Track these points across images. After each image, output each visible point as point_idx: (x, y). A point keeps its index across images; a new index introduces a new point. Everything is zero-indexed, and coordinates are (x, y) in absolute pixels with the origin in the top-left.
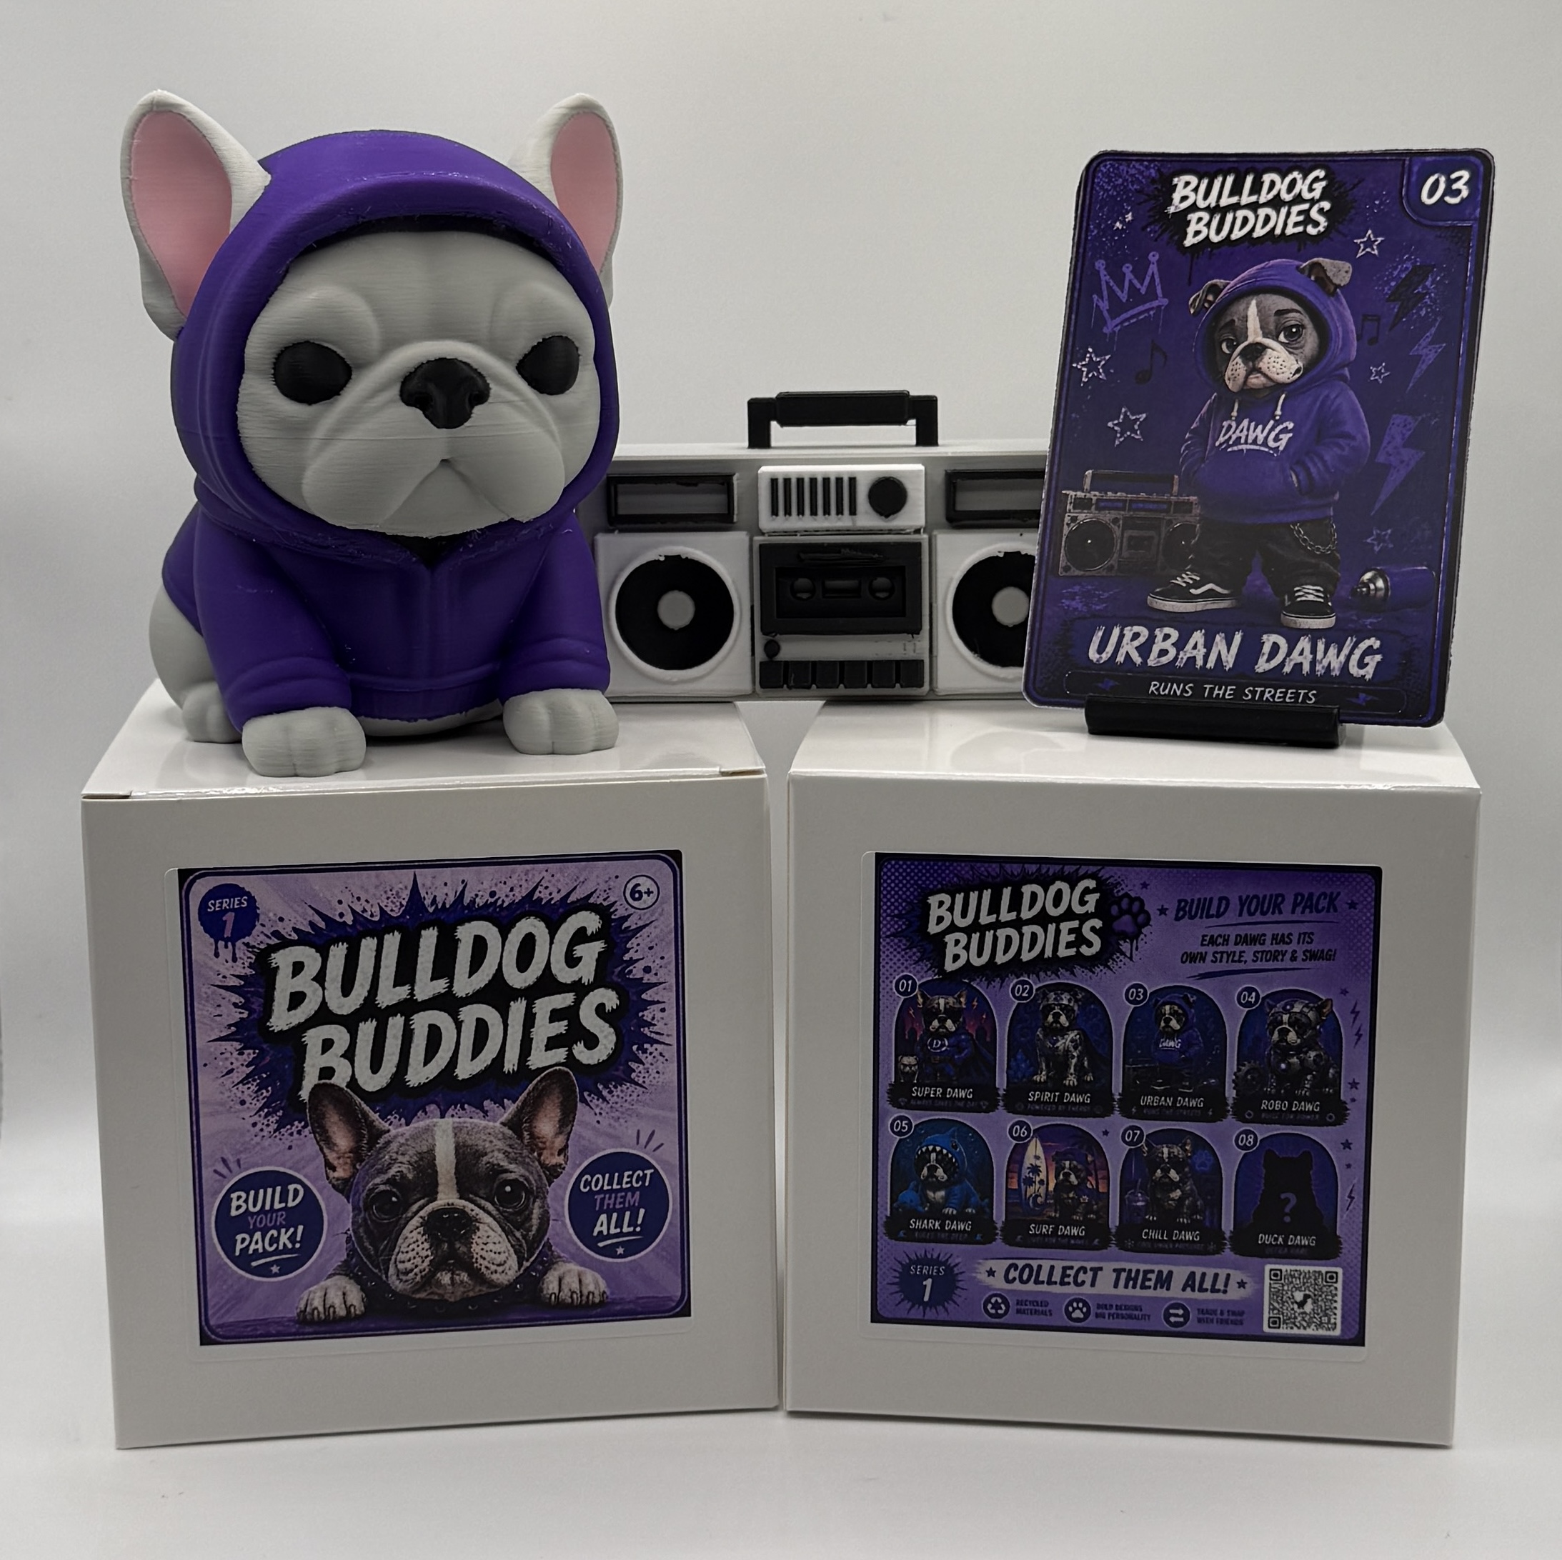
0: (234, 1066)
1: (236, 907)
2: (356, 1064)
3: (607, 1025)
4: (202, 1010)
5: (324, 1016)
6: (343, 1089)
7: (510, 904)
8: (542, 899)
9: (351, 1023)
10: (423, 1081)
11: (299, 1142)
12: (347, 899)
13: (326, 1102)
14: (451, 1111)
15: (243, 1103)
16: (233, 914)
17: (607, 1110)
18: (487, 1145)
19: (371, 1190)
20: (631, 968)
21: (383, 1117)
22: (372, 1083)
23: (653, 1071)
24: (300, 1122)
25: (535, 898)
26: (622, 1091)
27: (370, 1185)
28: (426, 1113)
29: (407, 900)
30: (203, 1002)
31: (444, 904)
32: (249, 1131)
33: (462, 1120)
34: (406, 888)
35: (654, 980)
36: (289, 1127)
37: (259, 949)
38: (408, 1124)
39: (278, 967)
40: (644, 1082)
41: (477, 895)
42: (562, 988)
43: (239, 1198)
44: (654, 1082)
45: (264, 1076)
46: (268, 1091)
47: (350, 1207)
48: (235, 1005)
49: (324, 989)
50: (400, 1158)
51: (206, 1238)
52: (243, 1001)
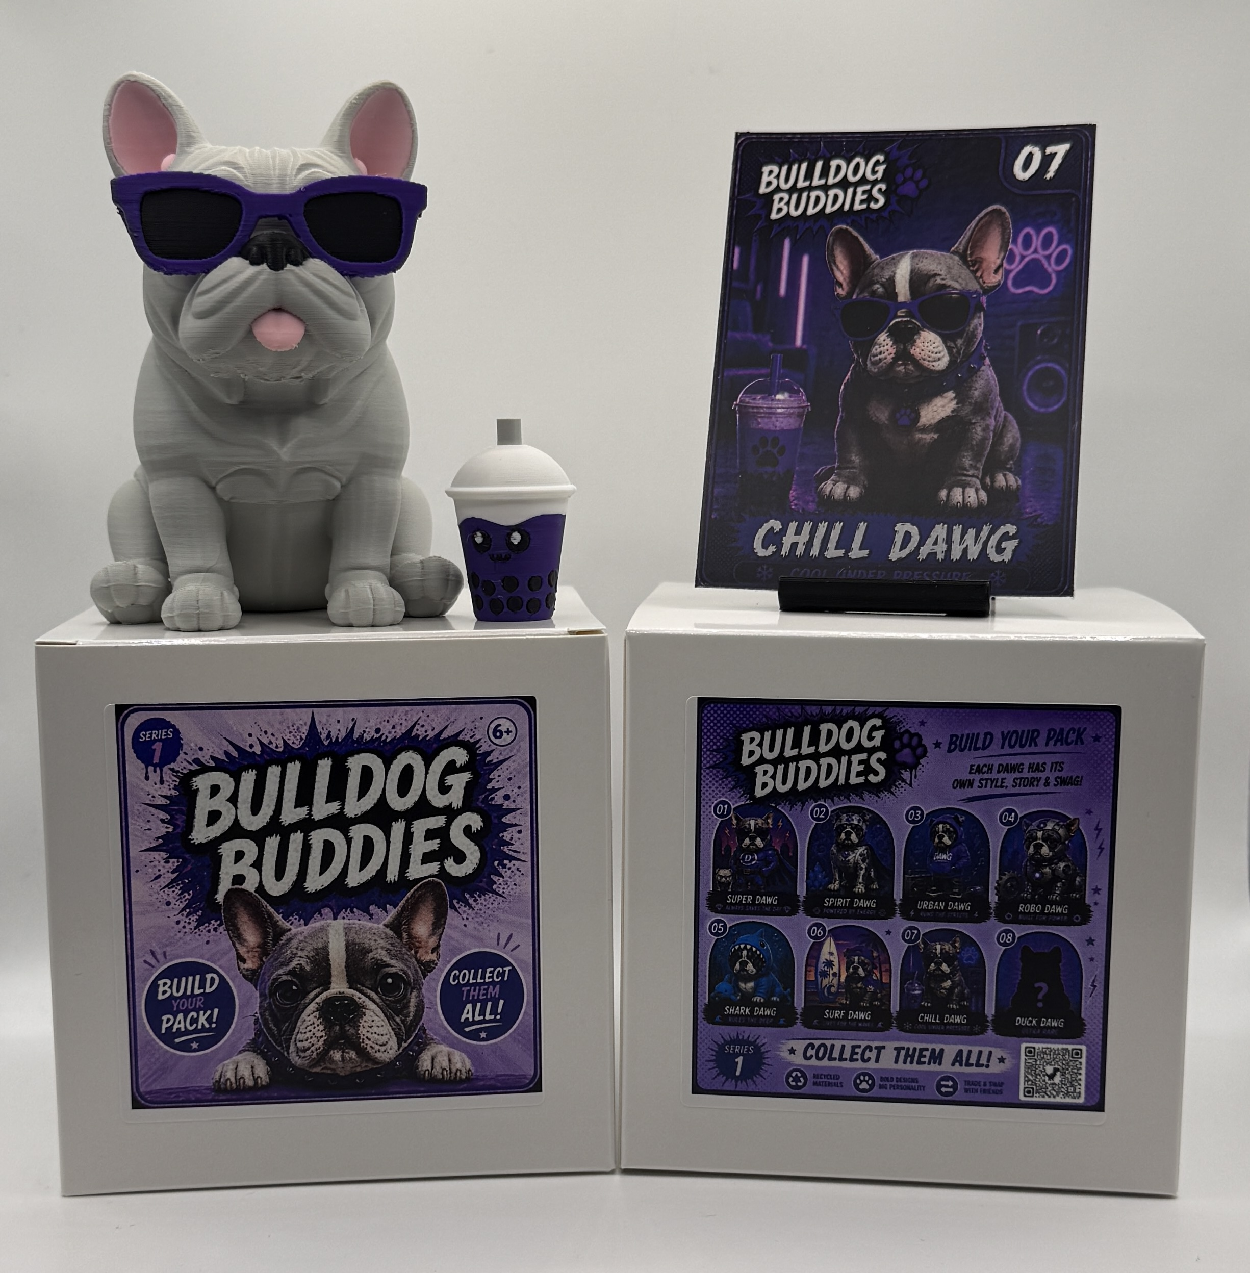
0: (161, 873)
1: (163, 737)
2: (263, 873)
3: (473, 844)
4: (135, 824)
5: (236, 831)
6: (252, 893)
7: (392, 740)
8: (419, 736)
9: (259, 837)
10: (319, 888)
11: (216, 938)
12: (256, 732)
13: (238, 905)
14: (342, 914)
15: (168, 904)
16: (161, 744)
17: (473, 916)
18: (373, 943)
19: (276, 980)
20: (493, 796)
21: (285, 918)
22: (276, 889)
23: (511, 884)
24: (216, 921)
25: (413, 734)
26: (485, 900)
27: (274, 976)
28: (321, 916)
29: (306, 734)
30: (136, 817)
31: (337, 738)
32: (173, 928)
33: (351, 921)
34: (305, 724)
35: (512, 806)
36: (207, 925)
37: (182, 773)
38: (306, 924)
39: (198, 789)
40: (504, 892)
41: (364, 732)
42: (436, 812)
43: (165, 984)
44: (512, 893)
45: (187, 881)
46: (189, 894)
47: (257, 994)
48: (162, 821)
49: (236, 808)
50: (300, 953)
51: (137, 1018)
52: (169, 817)
